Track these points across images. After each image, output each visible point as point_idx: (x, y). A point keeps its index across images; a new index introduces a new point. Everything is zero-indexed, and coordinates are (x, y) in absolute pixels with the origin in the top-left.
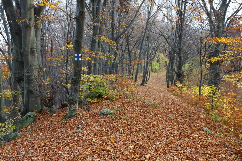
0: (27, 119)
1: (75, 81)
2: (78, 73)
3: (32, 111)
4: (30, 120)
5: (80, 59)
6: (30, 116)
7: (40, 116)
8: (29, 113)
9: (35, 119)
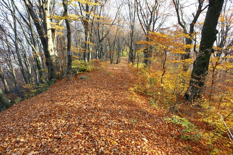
0: (51, 82)
1: (69, 64)
2: (70, 61)
3: (54, 78)
4: (53, 82)
5: (70, 54)
6: (53, 80)
7: (57, 80)
8: (52, 79)
9: (55, 82)
